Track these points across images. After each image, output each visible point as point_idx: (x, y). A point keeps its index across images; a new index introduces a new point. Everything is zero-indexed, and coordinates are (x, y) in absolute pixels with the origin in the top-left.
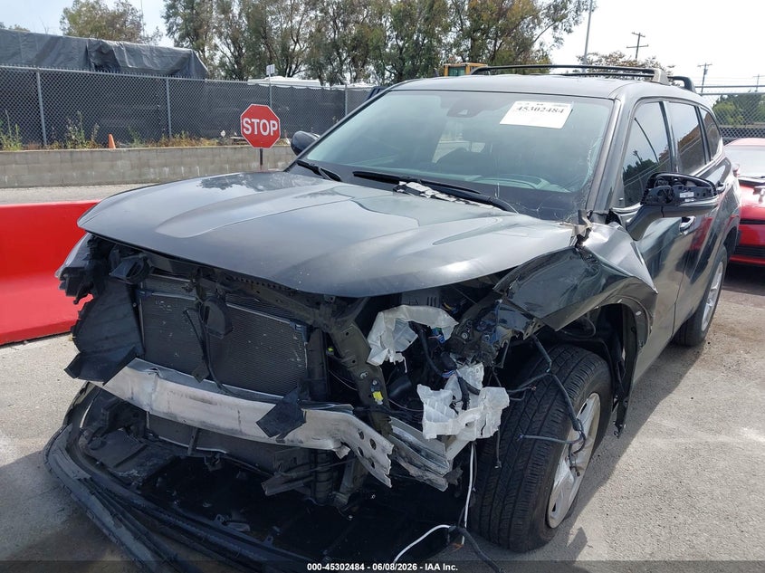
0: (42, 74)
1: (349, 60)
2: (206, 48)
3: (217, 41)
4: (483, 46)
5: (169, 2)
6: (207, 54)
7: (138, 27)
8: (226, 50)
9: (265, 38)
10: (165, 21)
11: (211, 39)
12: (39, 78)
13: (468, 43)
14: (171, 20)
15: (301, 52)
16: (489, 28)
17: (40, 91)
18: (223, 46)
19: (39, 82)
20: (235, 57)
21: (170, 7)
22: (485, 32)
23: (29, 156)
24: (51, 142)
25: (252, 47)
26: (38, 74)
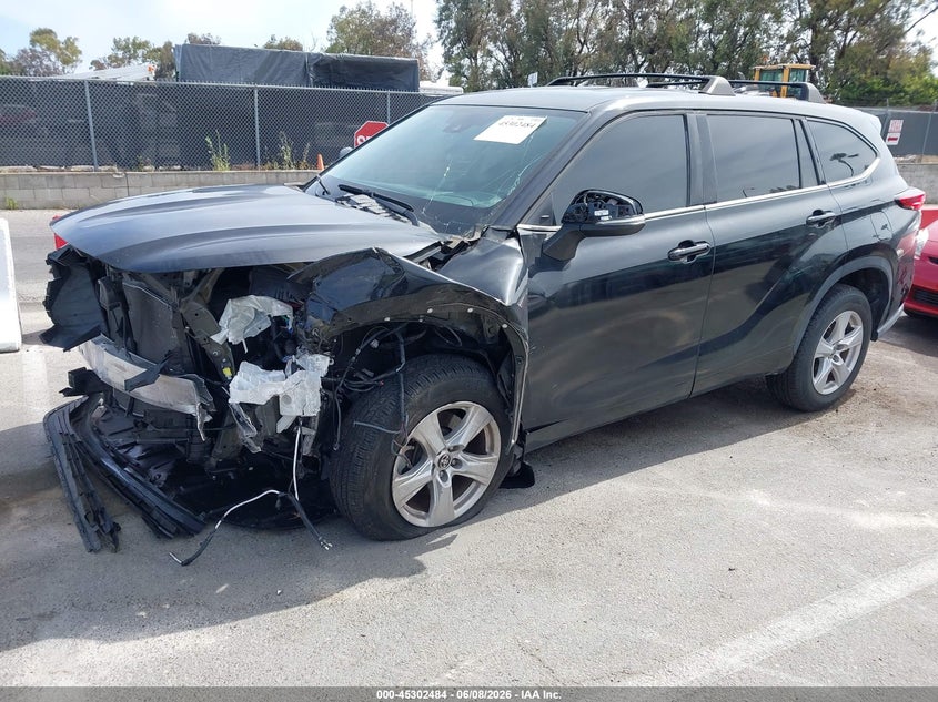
0: (261, 92)
1: (646, 64)
2: (479, 55)
3: (491, 46)
4: (829, 40)
5: (443, 4)
6: (479, 62)
7: (409, 34)
8: (501, 57)
9: (546, 40)
10: (436, 25)
11: (486, 44)
12: (256, 95)
13: (807, 36)
14: (444, 23)
15: (588, 56)
16: (839, 14)
17: (256, 109)
18: (498, 52)
19: (256, 100)
20: (510, 64)
21: (443, 9)
22: (834, 21)
23: (236, 177)
24: (264, 163)
25: (532, 52)
26: (256, 92)
